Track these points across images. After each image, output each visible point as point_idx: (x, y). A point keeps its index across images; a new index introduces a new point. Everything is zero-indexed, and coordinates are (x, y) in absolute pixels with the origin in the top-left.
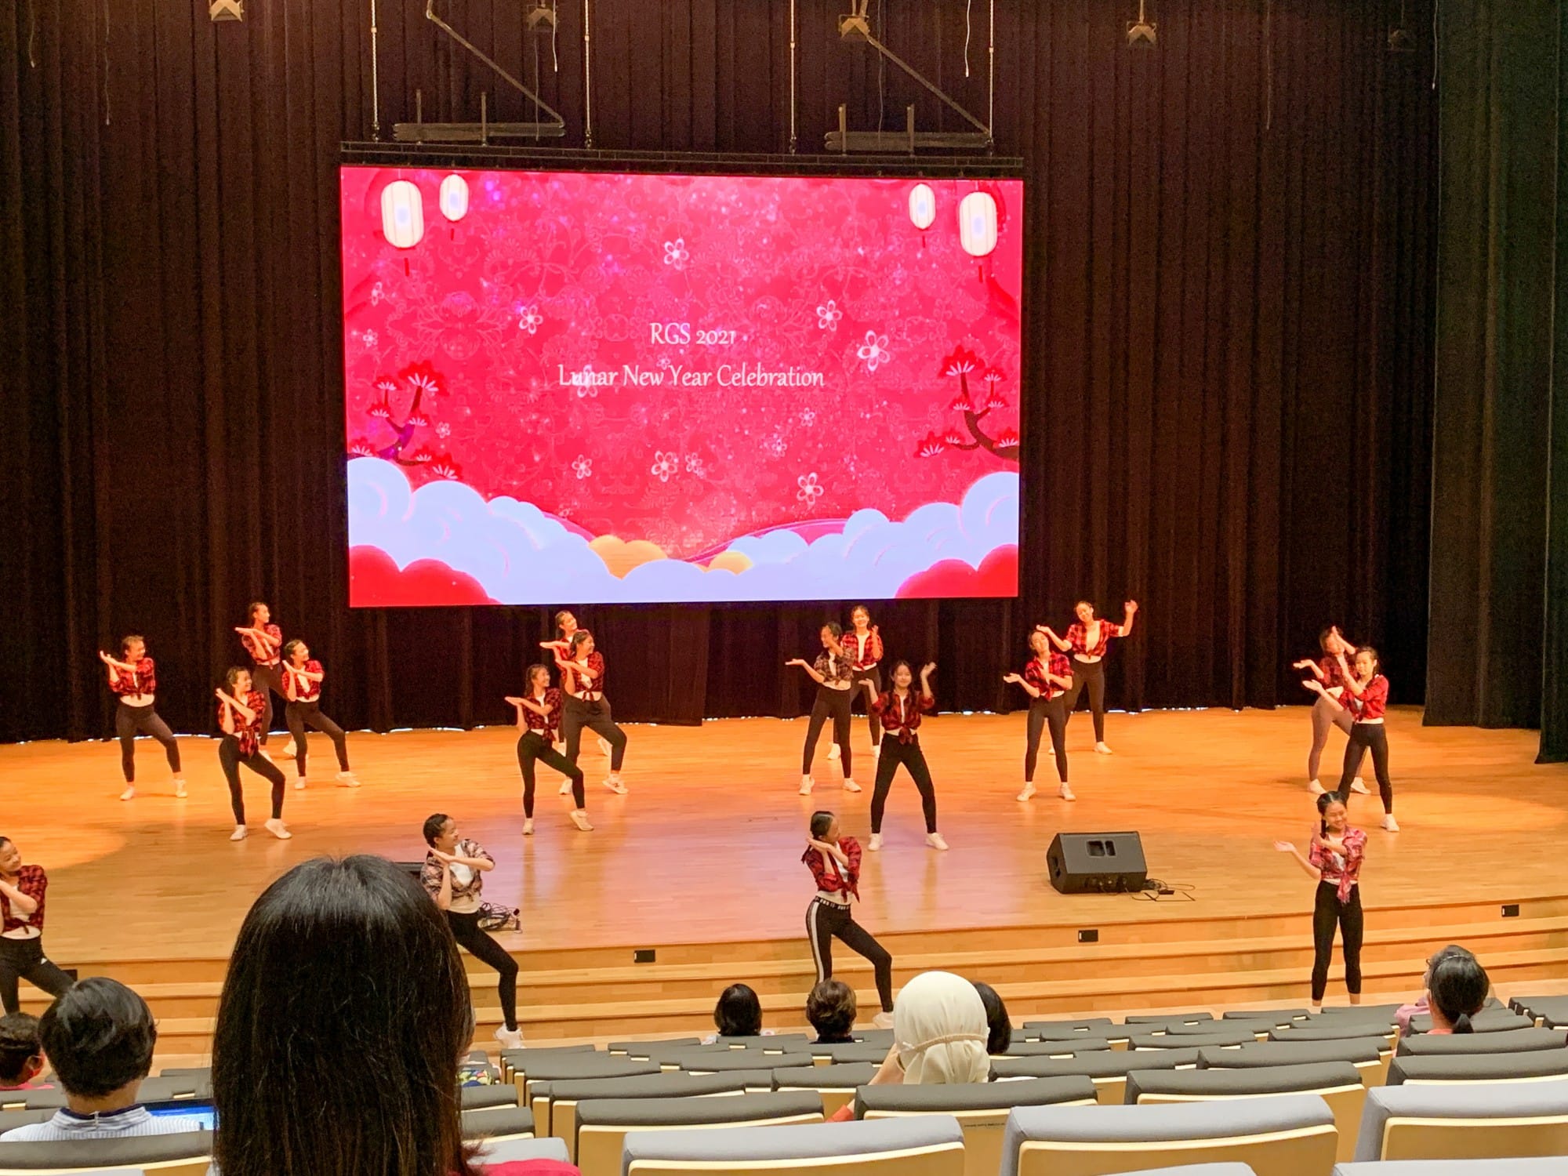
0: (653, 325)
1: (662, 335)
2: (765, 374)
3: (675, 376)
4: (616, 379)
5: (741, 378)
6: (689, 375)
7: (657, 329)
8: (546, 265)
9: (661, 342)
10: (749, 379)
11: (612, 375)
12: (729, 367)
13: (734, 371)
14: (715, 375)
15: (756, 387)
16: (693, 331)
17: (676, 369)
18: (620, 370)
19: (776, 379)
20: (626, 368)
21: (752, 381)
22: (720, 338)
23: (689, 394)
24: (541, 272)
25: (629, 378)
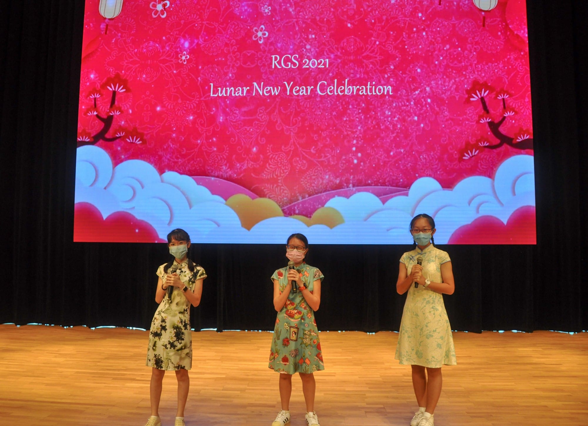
0: (273, 56)
1: (279, 63)
2: (350, 87)
3: (288, 89)
4: (248, 91)
5: (334, 90)
6: (298, 88)
7: (276, 59)
8: (205, 23)
9: (279, 67)
10: (339, 90)
11: (245, 89)
12: (326, 83)
13: (329, 85)
14: (315, 87)
15: (344, 95)
16: (300, 60)
17: (289, 85)
18: (252, 86)
19: (358, 90)
20: (255, 84)
21: (341, 92)
22: (319, 64)
23: (297, 100)
24: (201, 27)
25: (256, 90)
